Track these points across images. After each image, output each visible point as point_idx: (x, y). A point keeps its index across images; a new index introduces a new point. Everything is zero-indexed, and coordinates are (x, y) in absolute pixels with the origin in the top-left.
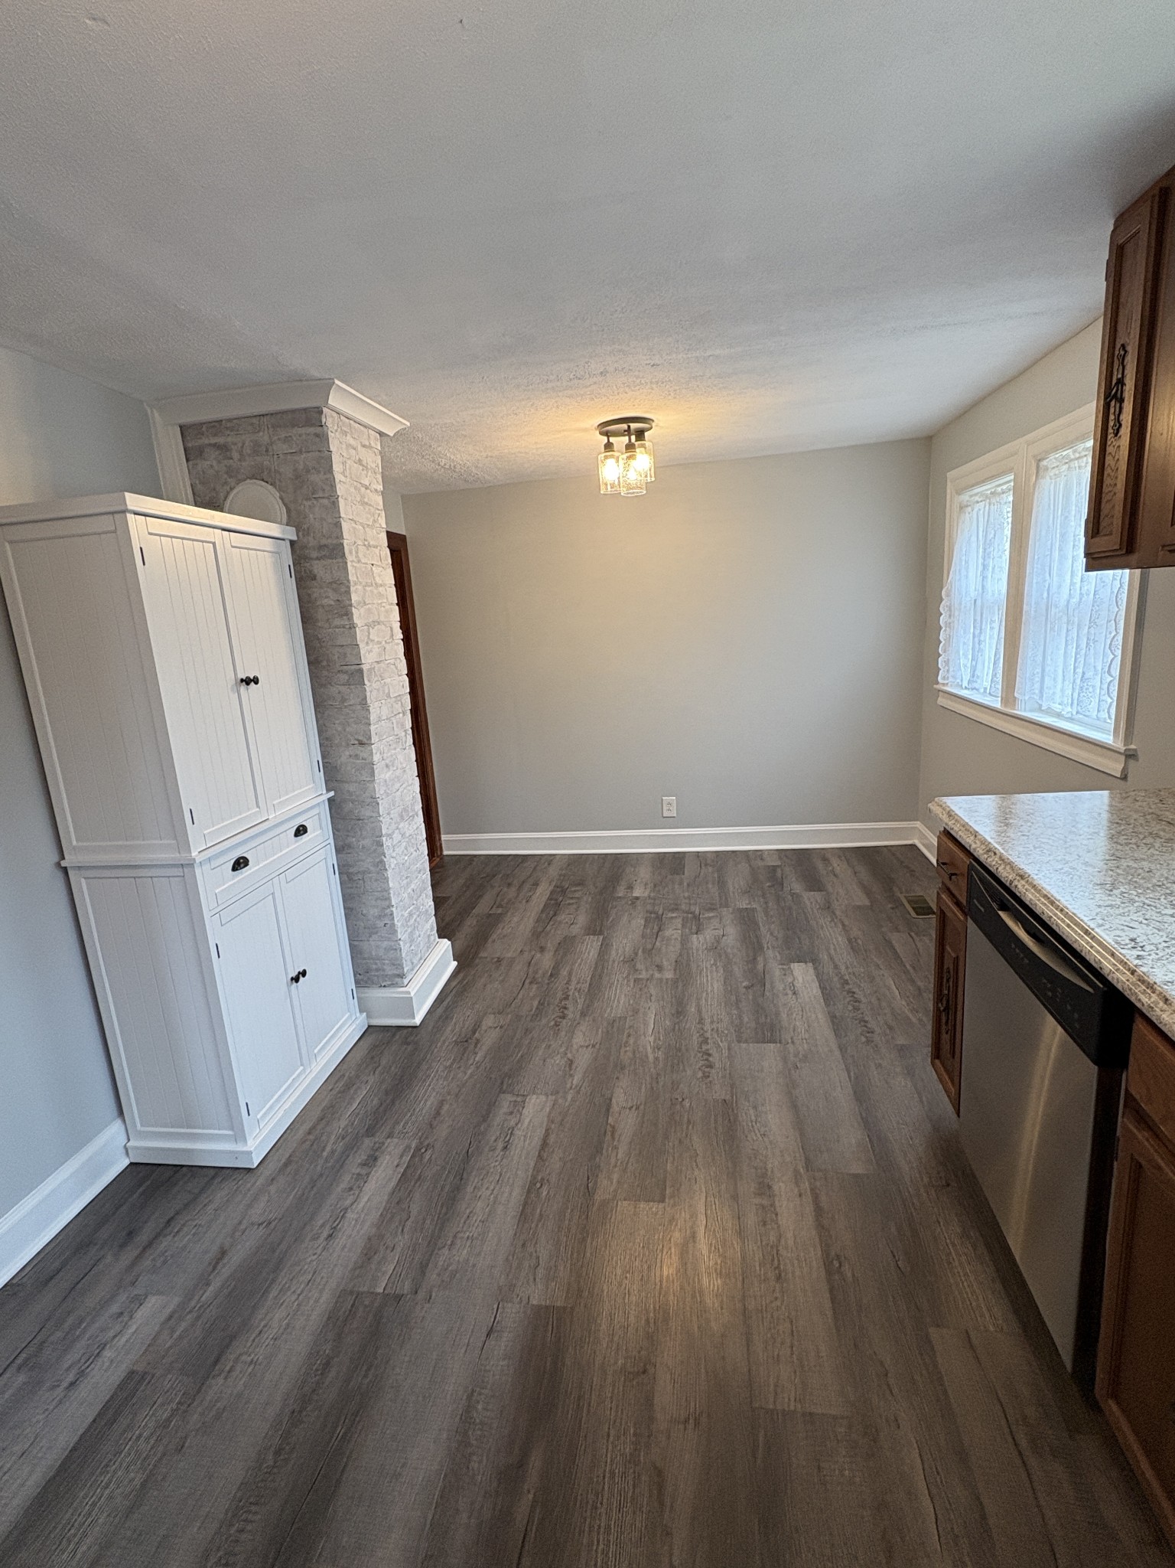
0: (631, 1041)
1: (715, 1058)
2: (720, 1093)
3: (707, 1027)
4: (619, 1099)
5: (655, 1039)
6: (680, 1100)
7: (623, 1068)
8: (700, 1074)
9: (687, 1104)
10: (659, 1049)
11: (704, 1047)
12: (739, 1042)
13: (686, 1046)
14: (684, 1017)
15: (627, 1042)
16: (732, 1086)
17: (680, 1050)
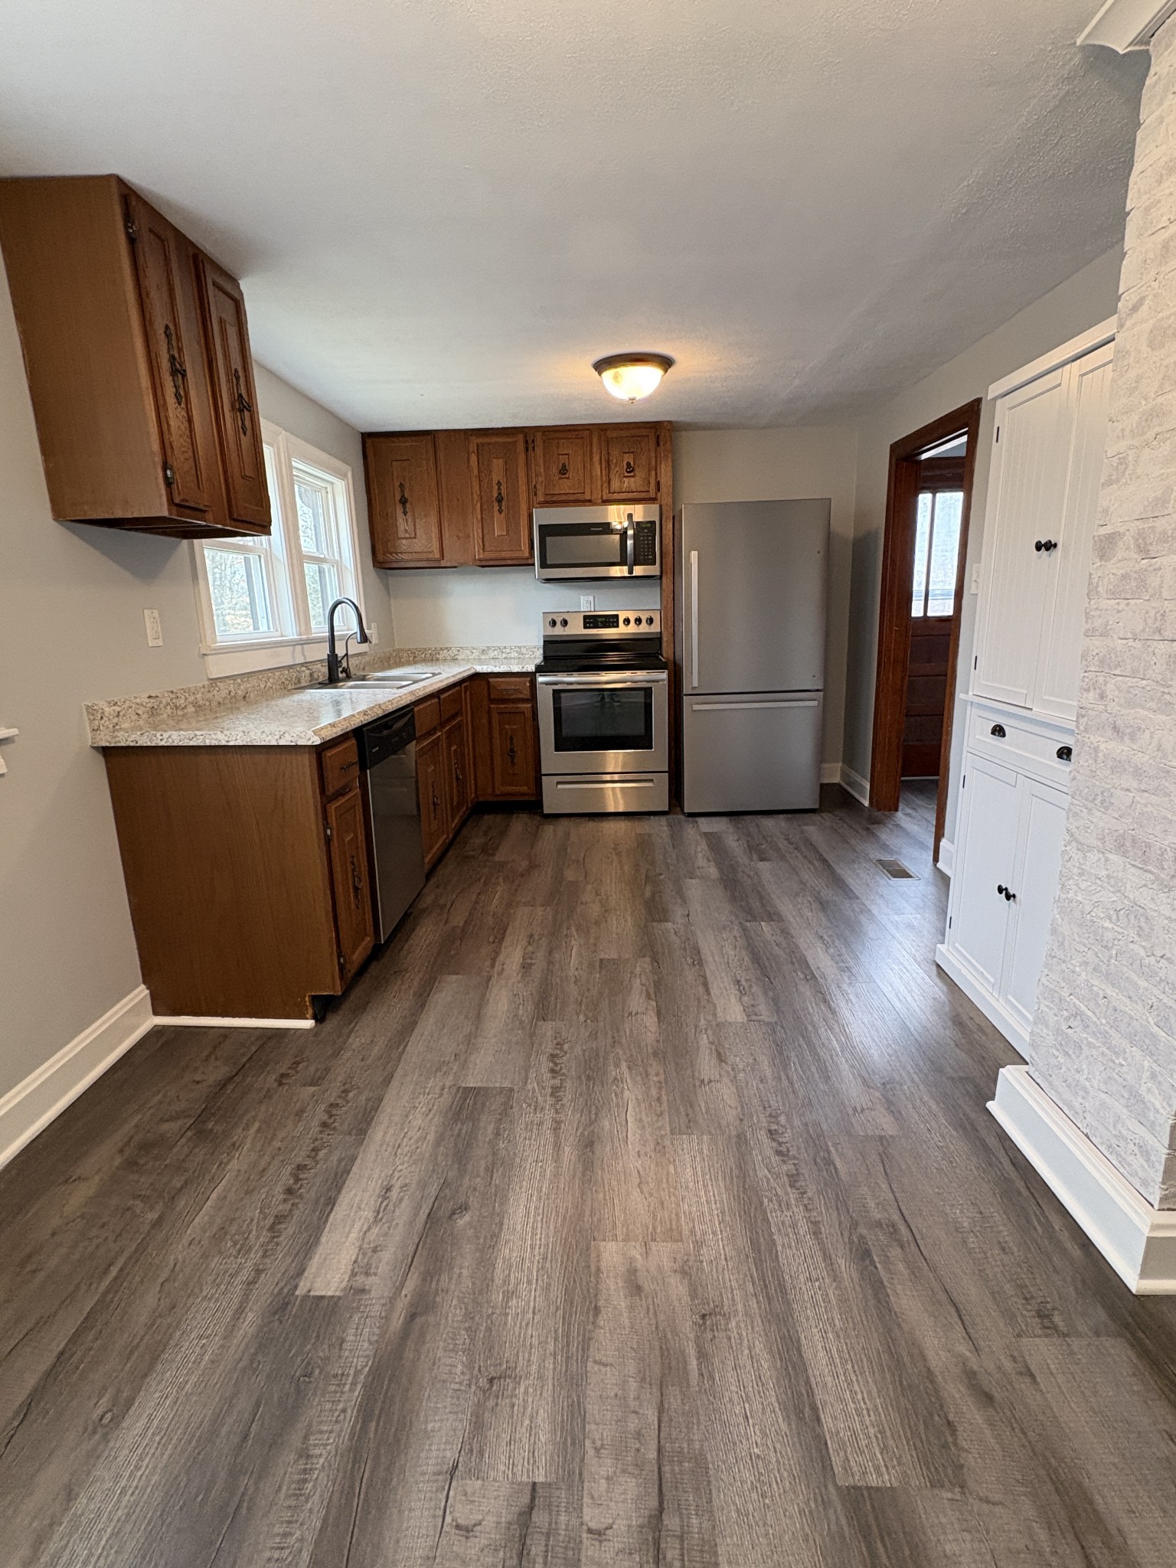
0: (654, 1092)
1: (545, 1065)
2: (548, 1028)
3: (549, 1115)
4: (650, 1021)
5: (622, 1092)
6: (588, 1021)
7: (655, 1054)
8: (566, 1047)
9: (582, 1018)
10: (615, 1079)
11: (557, 1082)
12: (511, 1090)
13: (581, 1084)
14: (582, 1134)
15: (660, 1088)
16: (532, 1035)
17: (589, 1078)
